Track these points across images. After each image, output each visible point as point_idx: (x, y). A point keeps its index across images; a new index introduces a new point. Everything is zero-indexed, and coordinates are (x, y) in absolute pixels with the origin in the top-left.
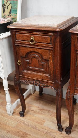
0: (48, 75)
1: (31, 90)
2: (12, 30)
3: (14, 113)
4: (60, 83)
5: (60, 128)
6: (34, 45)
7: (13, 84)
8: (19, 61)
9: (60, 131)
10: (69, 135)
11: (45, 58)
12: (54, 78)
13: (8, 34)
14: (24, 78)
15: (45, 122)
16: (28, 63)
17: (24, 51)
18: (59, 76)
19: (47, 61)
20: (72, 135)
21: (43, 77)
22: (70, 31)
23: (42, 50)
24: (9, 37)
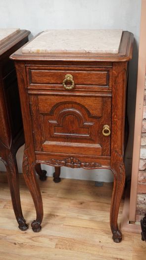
4: (9, 148)
9: (22, 230)
10: (39, 233)
18: (6, 135)
22: (11, 57)
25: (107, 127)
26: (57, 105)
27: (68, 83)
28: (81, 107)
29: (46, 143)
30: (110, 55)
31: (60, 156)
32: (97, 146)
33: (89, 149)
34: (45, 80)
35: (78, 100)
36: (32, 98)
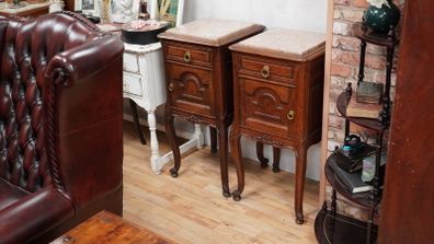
0: (208, 107)
2: (164, 41)
3: (162, 171)
5: (226, 192)
6: (190, 63)
7: (163, 129)
8: (171, 85)
9: (225, 196)
10: (238, 202)
11: (204, 81)
12: (214, 111)
13: (158, 45)
14: (177, 112)
15: (206, 185)
16: (183, 89)
17: (177, 71)
18: (222, 108)
19: (206, 86)
20: (242, 202)
21: (202, 110)
22: (230, 48)
23: (200, 70)
24: (159, 49)
25: (291, 113)
26: (258, 89)
27: (265, 72)
28: (275, 93)
29: (250, 119)
30: (296, 55)
32: (285, 128)
33: (279, 130)
34: (251, 68)
35: (273, 87)
36: (242, 81)
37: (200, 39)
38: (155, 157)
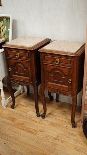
0: (29, 78)
1: (20, 90)
2: (5, 48)
4: (36, 83)
6: (19, 58)
8: (10, 68)
9: (38, 117)
10: (44, 119)
11: (26, 66)
12: (32, 80)
13: (2, 50)
14: (13, 80)
16: (16, 70)
17: (12, 62)
18: (35, 78)
19: (27, 68)
21: (25, 79)
22: (39, 51)
23: (24, 61)
24: (3, 52)
25: (70, 80)
26: (53, 69)
27: (57, 62)
28: (62, 71)
29: (49, 83)
30: (72, 53)
31: (53, 88)
32: (67, 87)
33: (64, 87)
34: (49, 60)
35: (60, 68)
36: (45, 66)
37: (24, 47)
38: (3, 101)
